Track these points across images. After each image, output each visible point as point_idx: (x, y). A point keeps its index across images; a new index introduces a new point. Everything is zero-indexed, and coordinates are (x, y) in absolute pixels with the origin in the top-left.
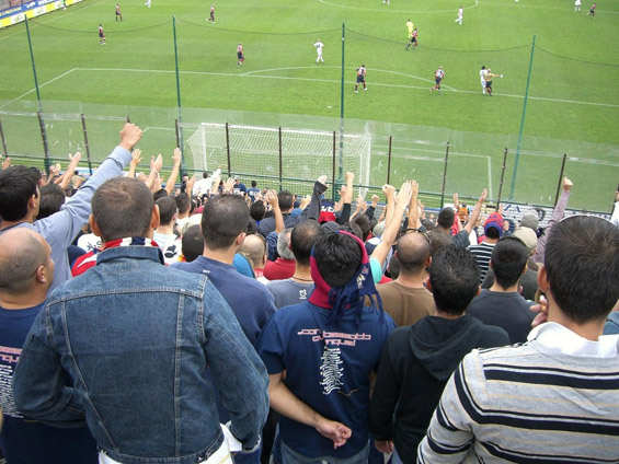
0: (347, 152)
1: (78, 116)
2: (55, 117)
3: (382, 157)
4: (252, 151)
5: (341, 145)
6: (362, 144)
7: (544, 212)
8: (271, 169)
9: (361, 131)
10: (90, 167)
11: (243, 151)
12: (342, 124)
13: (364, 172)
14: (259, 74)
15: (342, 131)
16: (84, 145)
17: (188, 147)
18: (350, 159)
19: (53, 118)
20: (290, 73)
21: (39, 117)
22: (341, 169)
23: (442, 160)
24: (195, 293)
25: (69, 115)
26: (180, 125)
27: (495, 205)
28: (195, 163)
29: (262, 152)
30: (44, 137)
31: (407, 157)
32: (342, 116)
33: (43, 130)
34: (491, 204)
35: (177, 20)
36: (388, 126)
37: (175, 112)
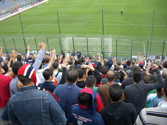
0: (105, 44)
1: (34, 37)
2: (28, 38)
3: (114, 44)
4: (80, 44)
5: (104, 42)
6: (109, 41)
7: (159, 57)
8: (85, 49)
9: (109, 38)
10: (37, 51)
11: (77, 44)
12: (103, 36)
13: (110, 49)
14: (81, 23)
15: (104, 38)
16: (35, 45)
17: (63, 44)
18: (106, 45)
19: (27, 38)
20: (89, 23)
21: (24, 38)
22: (104, 48)
23: (131, 44)
24: (45, 98)
25: (31, 38)
26: (60, 39)
27: (146, 56)
28: (65, 48)
29: (83, 44)
30: (25, 44)
31: (121, 44)
32: (103, 34)
33: (25, 42)
34: (145, 55)
35: (58, 11)
36: (116, 36)
37: (59, 36)
